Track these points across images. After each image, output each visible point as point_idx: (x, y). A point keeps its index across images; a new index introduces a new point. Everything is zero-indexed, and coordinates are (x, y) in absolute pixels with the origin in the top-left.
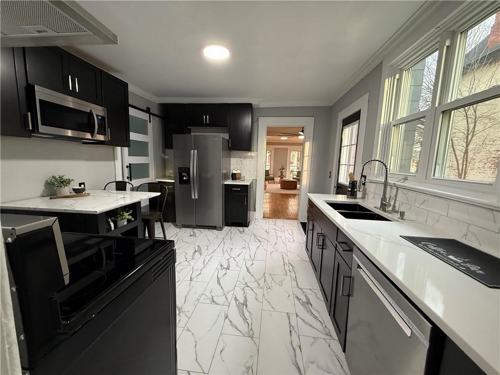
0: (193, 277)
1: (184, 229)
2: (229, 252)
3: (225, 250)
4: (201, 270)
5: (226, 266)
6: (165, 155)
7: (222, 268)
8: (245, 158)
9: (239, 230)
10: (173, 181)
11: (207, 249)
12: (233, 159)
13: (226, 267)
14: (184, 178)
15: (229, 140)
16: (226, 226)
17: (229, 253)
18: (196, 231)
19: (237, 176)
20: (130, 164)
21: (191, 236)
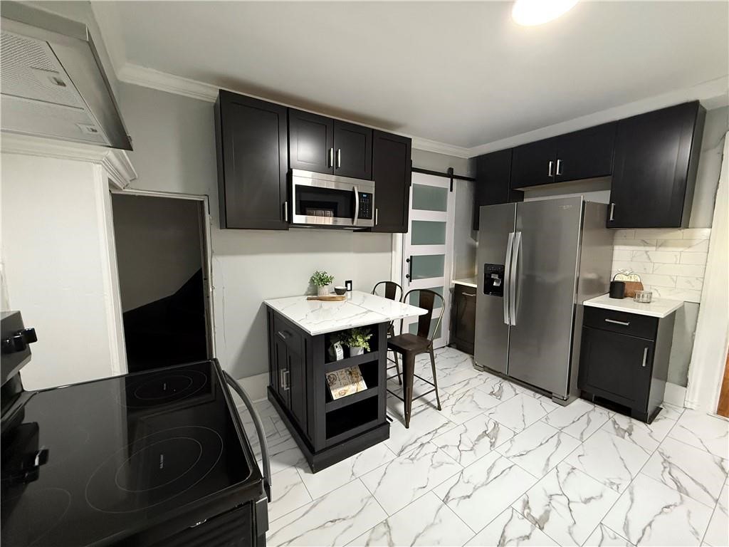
0: (452, 495)
1: (486, 375)
2: (563, 475)
3: (553, 463)
4: (475, 489)
5: (537, 513)
6: (476, 240)
7: (526, 511)
8: (662, 244)
9: (615, 422)
10: (475, 286)
11: (512, 440)
12: (622, 247)
13: (537, 517)
14: (495, 284)
15: (609, 206)
16: (581, 397)
17: (561, 480)
18: (507, 386)
19: (628, 290)
20: (411, 257)
21: (492, 393)
